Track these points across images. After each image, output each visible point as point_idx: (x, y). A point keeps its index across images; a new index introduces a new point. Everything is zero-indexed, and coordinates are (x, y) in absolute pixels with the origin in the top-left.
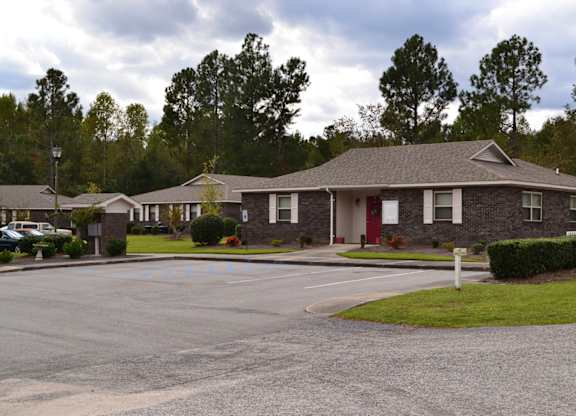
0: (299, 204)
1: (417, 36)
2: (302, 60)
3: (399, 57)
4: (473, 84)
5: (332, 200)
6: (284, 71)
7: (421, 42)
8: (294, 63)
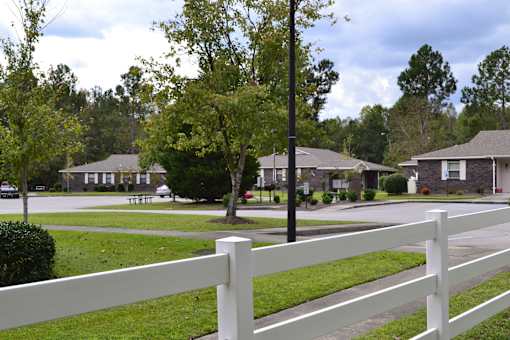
0: (467, 167)
1: (427, 46)
2: (331, 61)
3: (414, 61)
4: (474, 82)
5: (494, 164)
6: (316, 69)
7: (430, 49)
8: (325, 64)
